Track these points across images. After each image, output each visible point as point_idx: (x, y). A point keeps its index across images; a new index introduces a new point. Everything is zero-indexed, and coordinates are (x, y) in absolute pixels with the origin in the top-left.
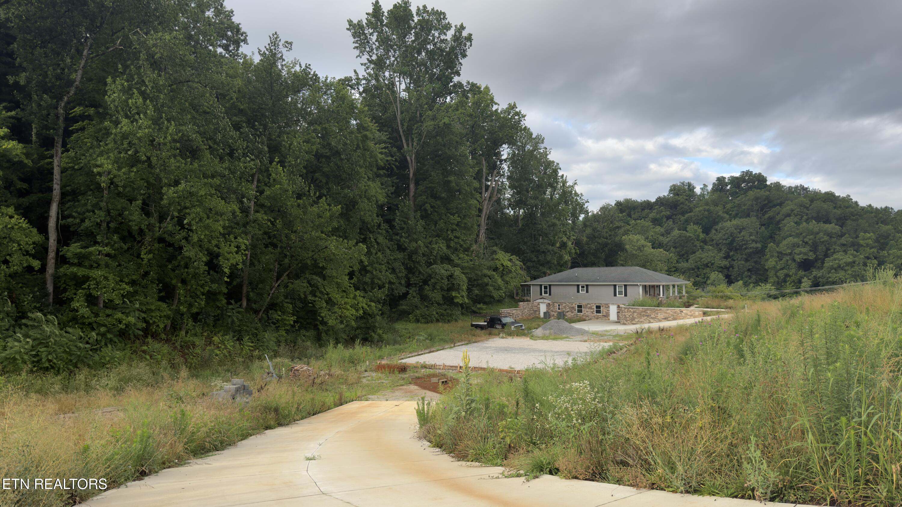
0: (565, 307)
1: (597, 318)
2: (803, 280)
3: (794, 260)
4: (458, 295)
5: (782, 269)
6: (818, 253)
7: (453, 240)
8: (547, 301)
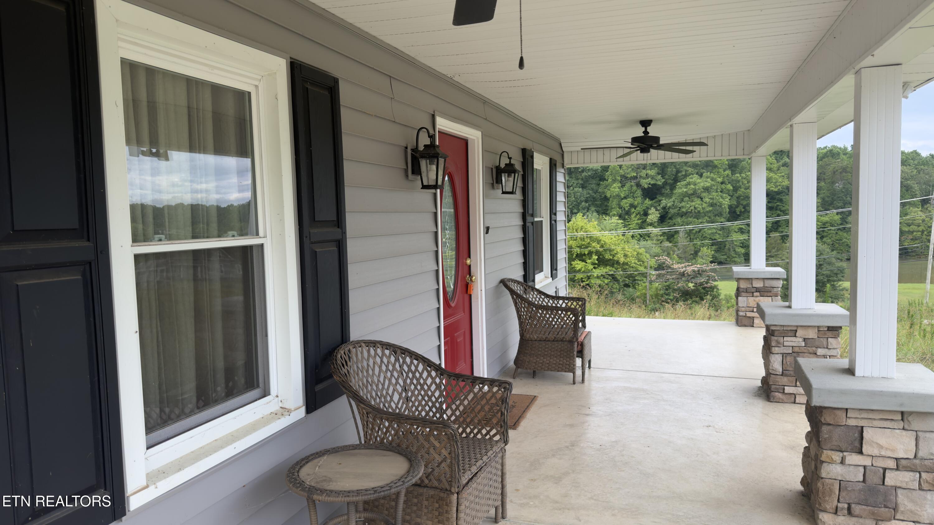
2: (650, 212)
3: (638, 185)
5: (625, 198)
6: (667, 177)
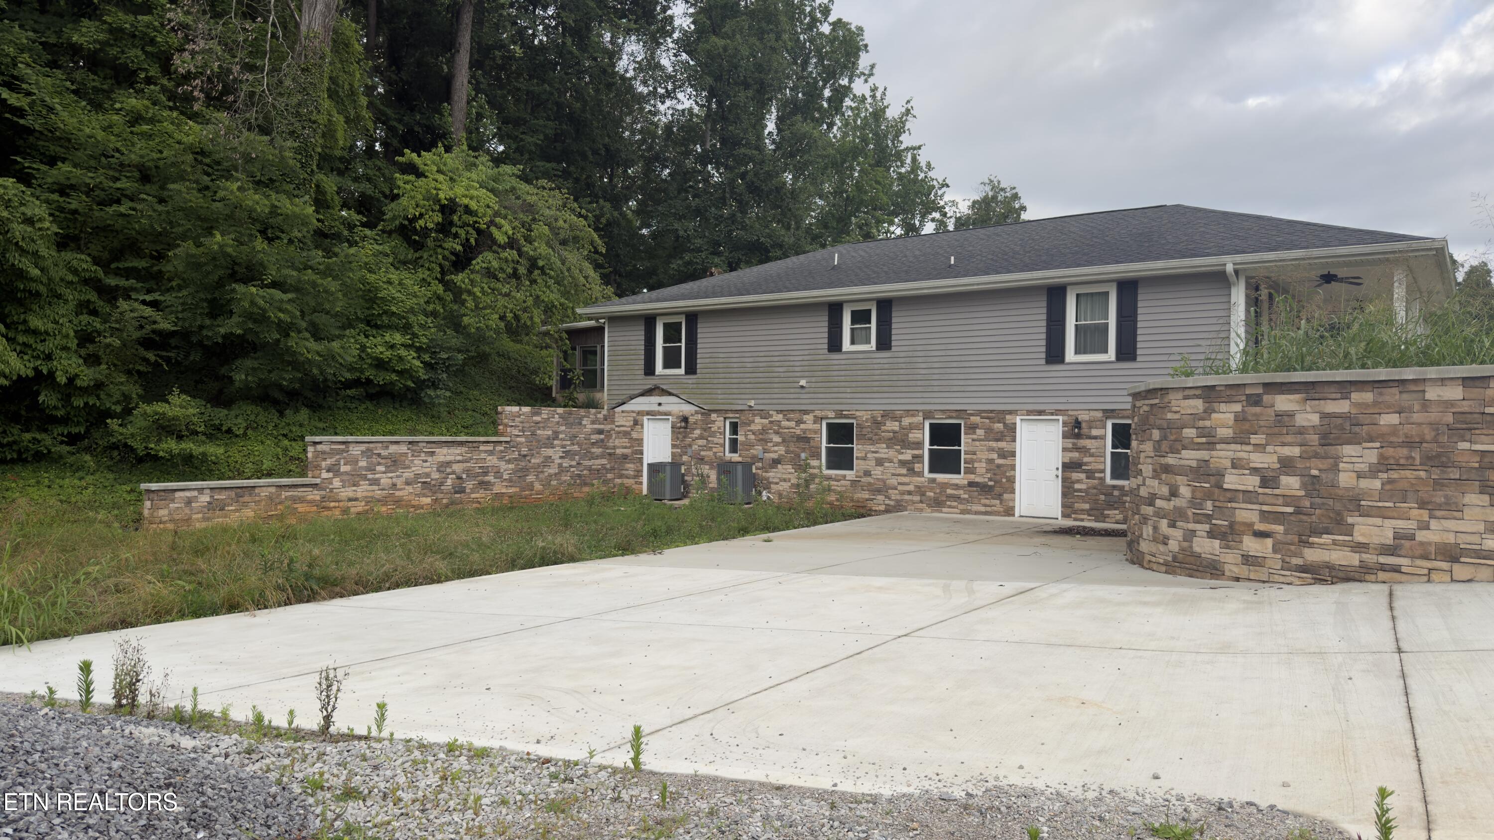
0: (762, 437)
1: (937, 504)
8: (675, 406)
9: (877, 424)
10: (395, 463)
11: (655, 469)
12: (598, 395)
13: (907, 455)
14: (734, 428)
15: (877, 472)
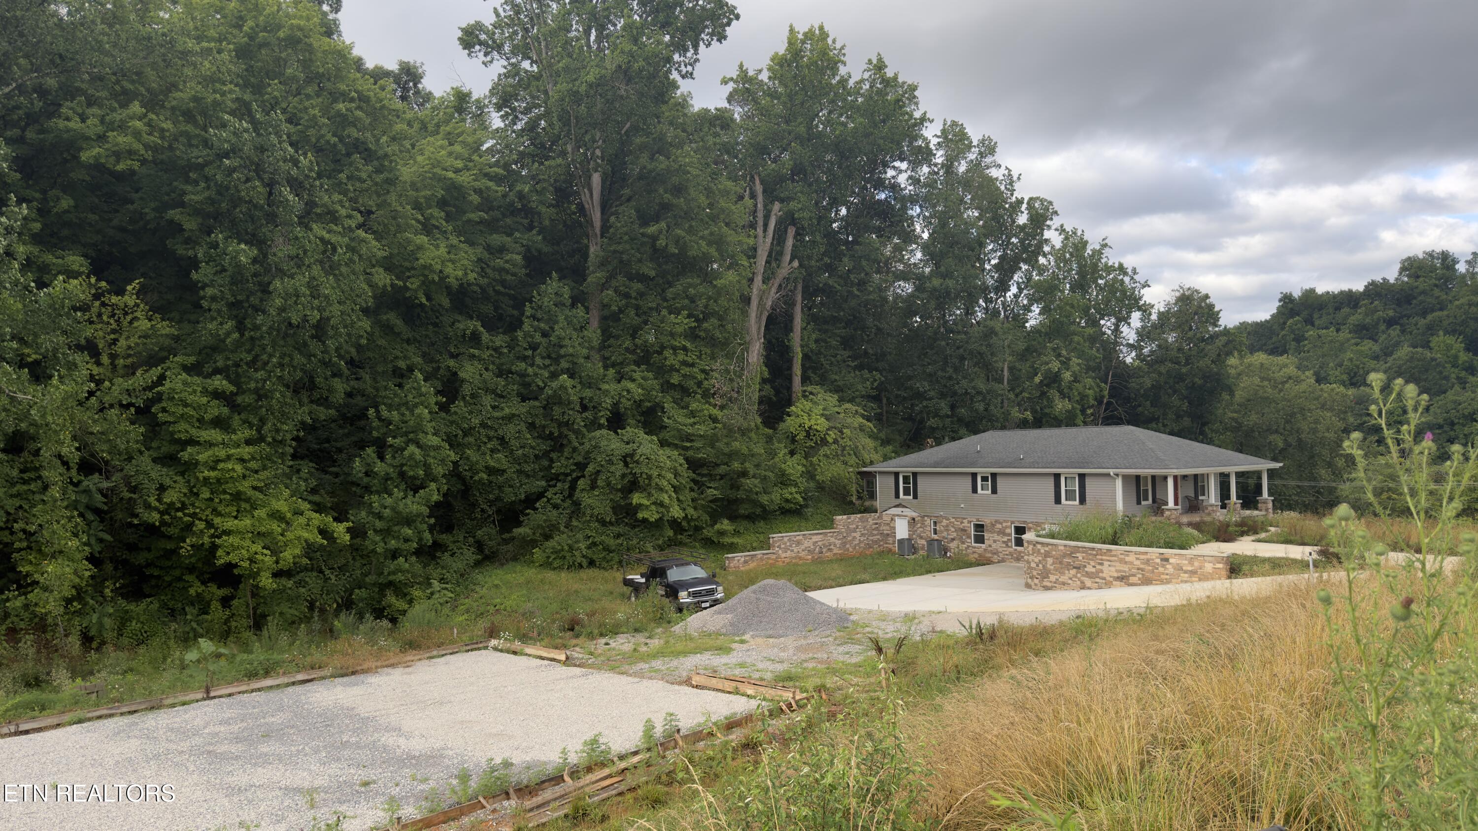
0: (947, 528)
1: (1017, 559)
4: (645, 502)
7: (678, 371)
8: (909, 513)
9: (993, 525)
10: (799, 543)
11: (901, 541)
12: (874, 503)
13: (1005, 539)
14: (935, 523)
15: (994, 545)
